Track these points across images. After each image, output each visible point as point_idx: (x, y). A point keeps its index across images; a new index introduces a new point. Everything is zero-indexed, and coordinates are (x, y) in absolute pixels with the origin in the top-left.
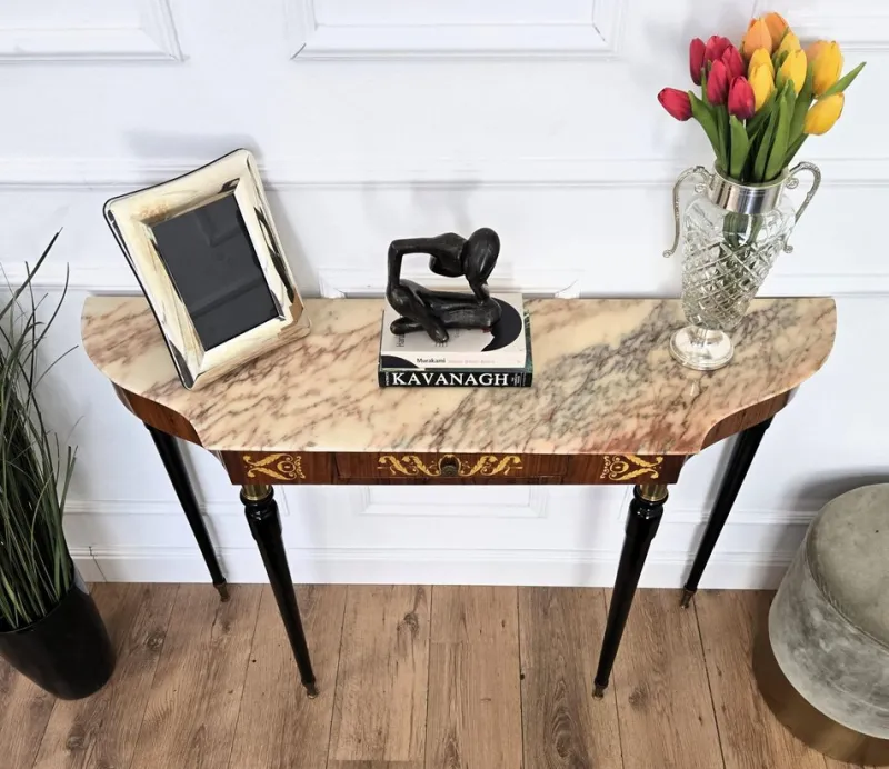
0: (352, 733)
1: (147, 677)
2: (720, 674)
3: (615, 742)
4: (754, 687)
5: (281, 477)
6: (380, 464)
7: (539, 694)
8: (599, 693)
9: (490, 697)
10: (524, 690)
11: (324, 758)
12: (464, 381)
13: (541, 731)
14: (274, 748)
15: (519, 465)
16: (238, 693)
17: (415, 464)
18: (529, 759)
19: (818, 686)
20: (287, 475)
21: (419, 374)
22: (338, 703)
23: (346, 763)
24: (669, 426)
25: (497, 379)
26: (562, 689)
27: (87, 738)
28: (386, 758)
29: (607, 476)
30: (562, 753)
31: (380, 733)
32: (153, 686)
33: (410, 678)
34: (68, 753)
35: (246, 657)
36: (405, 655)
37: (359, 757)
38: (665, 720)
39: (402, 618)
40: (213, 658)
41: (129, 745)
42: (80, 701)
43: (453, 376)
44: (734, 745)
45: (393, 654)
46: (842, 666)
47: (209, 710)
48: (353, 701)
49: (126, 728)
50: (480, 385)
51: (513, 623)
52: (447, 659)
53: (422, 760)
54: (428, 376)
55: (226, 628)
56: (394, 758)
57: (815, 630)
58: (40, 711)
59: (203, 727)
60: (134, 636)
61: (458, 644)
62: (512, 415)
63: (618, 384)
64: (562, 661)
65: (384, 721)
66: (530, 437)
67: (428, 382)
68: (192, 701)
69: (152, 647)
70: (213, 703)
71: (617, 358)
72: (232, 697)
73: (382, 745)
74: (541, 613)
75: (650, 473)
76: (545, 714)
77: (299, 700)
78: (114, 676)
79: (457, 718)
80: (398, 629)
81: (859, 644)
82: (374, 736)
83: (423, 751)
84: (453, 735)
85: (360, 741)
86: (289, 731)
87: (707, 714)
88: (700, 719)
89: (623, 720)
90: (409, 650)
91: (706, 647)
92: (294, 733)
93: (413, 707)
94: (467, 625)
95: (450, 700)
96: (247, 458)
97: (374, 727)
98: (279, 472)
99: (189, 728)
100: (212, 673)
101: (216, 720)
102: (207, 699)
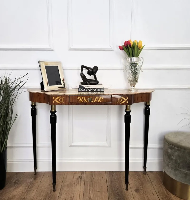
0: (64, 198)
1: (13, 188)
2: (156, 186)
4: (165, 188)
5: (59, 103)
6: (77, 99)
7: (112, 190)
8: (127, 189)
9: (100, 190)
10: (108, 189)
12: (93, 90)
13: (113, 197)
15: (103, 99)
16: (35, 191)
17: (84, 99)
21: (85, 89)
22: (61, 192)
25: (98, 90)
26: (118, 189)
29: (119, 102)
32: (13, 190)
33: (80, 188)
35: (39, 184)
36: (78, 183)
38: (144, 194)
39: (78, 177)
40: (30, 185)
43: (91, 89)
44: (163, 199)
45: (75, 183)
46: (178, 161)
47: (27, 194)
48: (65, 192)
49: (4, 198)
50: (95, 91)
51: (105, 177)
52: (89, 184)
55: (35, 179)
60: (11, 181)
61: (91, 181)
64: (117, 184)
65: (72, 196)
68: (23, 193)
69: (15, 183)
70: (28, 193)
72: (33, 192)
74: (111, 176)
75: (126, 102)
76: (114, 193)
77: (51, 192)
79: (91, 195)
80: (77, 179)
82: (69, 199)
84: (90, 198)
86: (47, 198)
87: (154, 193)
88: (153, 194)
89: (134, 194)
90: (80, 182)
92: (49, 198)
93: (80, 193)
94: (94, 178)
95: (89, 191)
96: (54, 98)
97: (70, 197)
98: (59, 101)
99: (21, 198)
100: (29, 187)
101: (29, 196)
102: (27, 192)
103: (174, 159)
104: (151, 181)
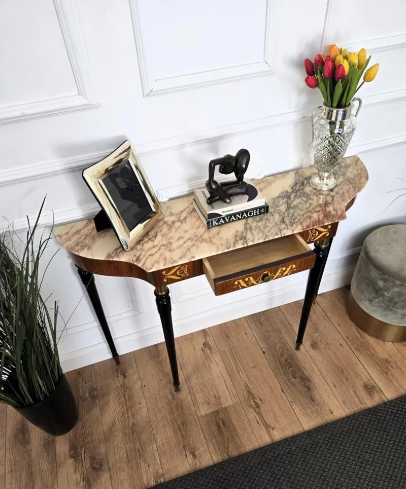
0: (203, 401)
1: (96, 411)
2: (340, 325)
3: (313, 365)
4: (354, 326)
5: (178, 278)
7: (274, 357)
8: (298, 348)
9: (255, 365)
10: (267, 357)
11: (196, 417)
12: (242, 217)
13: (282, 371)
14: (172, 421)
16: (143, 402)
18: (283, 384)
19: (387, 313)
20: (181, 276)
21: (224, 219)
22: (191, 391)
23: (207, 415)
24: (330, 212)
25: (255, 212)
26: (282, 352)
27: (79, 450)
28: (224, 407)
29: (309, 240)
30: (294, 377)
31: (216, 397)
32: (101, 414)
33: (217, 369)
34: (72, 460)
35: (140, 385)
36: (211, 360)
37: (211, 410)
38: (328, 350)
39: (202, 346)
40: (124, 391)
41: (102, 445)
42: (68, 434)
43: (237, 215)
44: (358, 350)
45: (206, 362)
46: (397, 300)
47: (133, 415)
48: (198, 388)
49: (97, 437)
50: (248, 217)
51: (250, 332)
52: (229, 356)
53: (239, 402)
54: (227, 218)
55: (125, 376)
56: (227, 405)
57: (381, 289)
58: (49, 446)
59: (134, 424)
60: (81, 395)
61: (231, 348)
62: (268, 224)
63: (300, 203)
64: (276, 341)
65: (215, 391)
66: (280, 230)
67: (227, 221)
68: (123, 414)
69: (93, 397)
70: (133, 411)
71: (293, 194)
72: (141, 405)
73: (219, 401)
74: (259, 325)
75: (326, 234)
76: (280, 364)
77: (173, 396)
78: (80, 416)
79: (245, 379)
80: (203, 350)
81: (403, 288)
82: (213, 399)
83: (238, 397)
84: (247, 386)
85: (208, 403)
86: (175, 411)
87: (342, 342)
88: (341, 345)
89: (312, 356)
90: (212, 358)
91: (329, 316)
92: (178, 411)
93: (225, 381)
94: (232, 340)
95: (239, 372)
96: (164, 273)
97: (212, 395)
98: (177, 276)
99: (127, 426)
100: (128, 400)
101: (139, 418)
102: (130, 410)
103: (389, 295)
104: (329, 315)
